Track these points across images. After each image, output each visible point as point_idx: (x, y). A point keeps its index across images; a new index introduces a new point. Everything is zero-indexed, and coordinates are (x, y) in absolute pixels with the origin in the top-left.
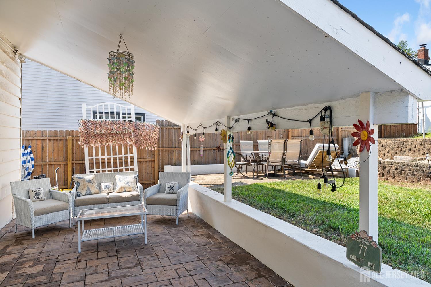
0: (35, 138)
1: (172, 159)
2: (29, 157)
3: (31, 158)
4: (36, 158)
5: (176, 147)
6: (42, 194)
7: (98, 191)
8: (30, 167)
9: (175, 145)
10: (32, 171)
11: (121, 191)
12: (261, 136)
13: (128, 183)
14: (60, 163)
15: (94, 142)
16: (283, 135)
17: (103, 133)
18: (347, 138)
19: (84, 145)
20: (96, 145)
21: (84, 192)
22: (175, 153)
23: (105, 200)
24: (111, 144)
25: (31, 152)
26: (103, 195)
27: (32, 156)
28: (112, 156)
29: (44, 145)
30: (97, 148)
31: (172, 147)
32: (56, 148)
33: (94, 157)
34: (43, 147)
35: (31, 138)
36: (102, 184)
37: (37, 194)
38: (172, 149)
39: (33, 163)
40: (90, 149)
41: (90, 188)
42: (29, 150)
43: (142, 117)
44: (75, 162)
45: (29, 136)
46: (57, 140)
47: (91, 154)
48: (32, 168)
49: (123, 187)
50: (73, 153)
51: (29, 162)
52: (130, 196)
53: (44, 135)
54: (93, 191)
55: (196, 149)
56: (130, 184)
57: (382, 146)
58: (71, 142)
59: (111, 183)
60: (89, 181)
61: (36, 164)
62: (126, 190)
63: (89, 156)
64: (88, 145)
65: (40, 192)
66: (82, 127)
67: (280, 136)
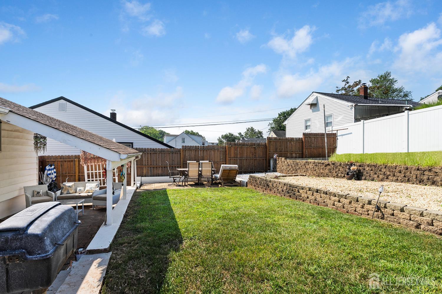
0: (57, 160)
1: (143, 172)
2: (53, 172)
3: (54, 172)
4: (57, 172)
5: (145, 165)
6: (41, 193)
7: (75, 192)
8: (53, 177)
9: (145, 164)
10: (55, 179)
11: (87, 192)
12: (206, 157)
13: (91, 188)
14: (72, 175)
15: (90, 162)
16: (223, 157)
17: (95, 157)
18: (272, 159)
19: (83, 164)
20: (91, 164)
21: (65, 192)
22: (145, 169)
23: (74, 197)
24: (101, 164)
25: (54, 168)
26: (77, 194)
27: (55, 170)
28: (98, 171)
29: (62, 164)
30: (92, 166)
31: (143, 165)
32: (69, 166)
33: (90, 172)
34: (61, 165)
35: (54, 160)
36: (78, 188)
37: (38, 193)
38: (143, 166)
39: (55, 174)
40: (88, 167)
41: (69, 190)
42: (53, 167)
43: (131, 144)
44: (80, 174)
45: (53, 158)
46: (69, 161)
47: (88, 170)
48: (55, 177)
49: (88, 190)
50: (79, 169)
51: (52, 174)
52: (87, 195)
53: (62, 158)
54: (71, 192)
55: (159, 166)
56: (92, 189)
57: (288, 165)
58: (77, 162)
59: (83, 188)
60: (69, 187)
61: (57, 175)
62: (90, 192)
63: (87, 171)
64: (86, 164)
65: (40, 192)
66: (82, 153)
67: (221, 157)
